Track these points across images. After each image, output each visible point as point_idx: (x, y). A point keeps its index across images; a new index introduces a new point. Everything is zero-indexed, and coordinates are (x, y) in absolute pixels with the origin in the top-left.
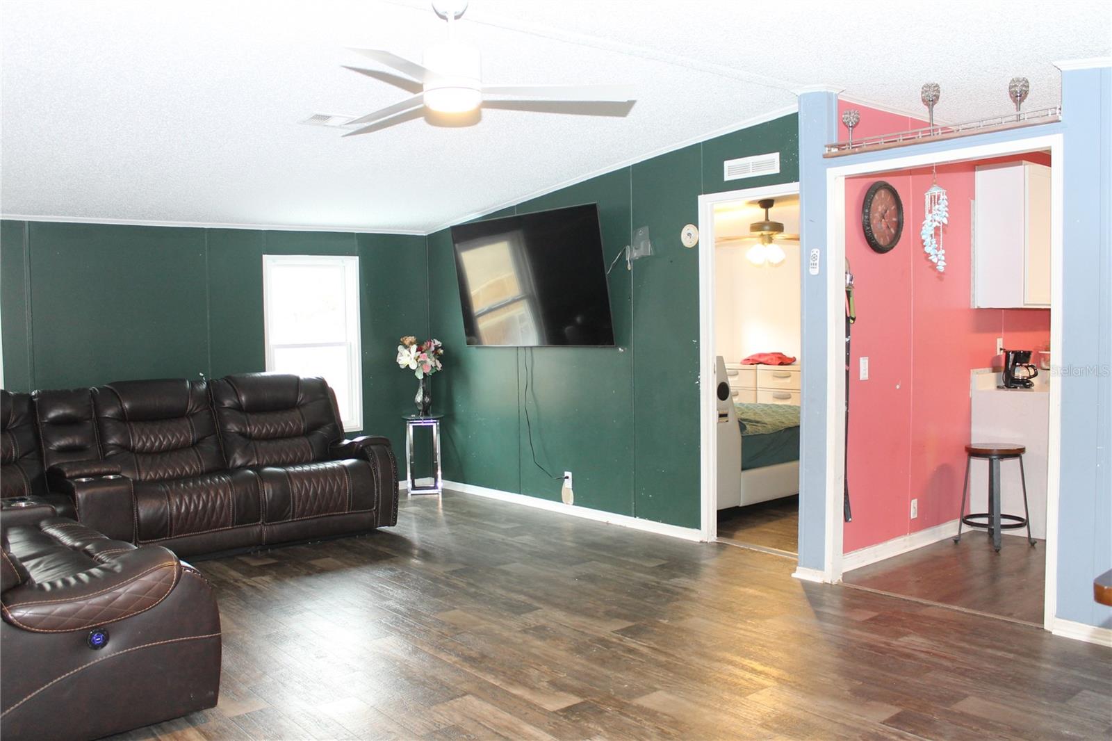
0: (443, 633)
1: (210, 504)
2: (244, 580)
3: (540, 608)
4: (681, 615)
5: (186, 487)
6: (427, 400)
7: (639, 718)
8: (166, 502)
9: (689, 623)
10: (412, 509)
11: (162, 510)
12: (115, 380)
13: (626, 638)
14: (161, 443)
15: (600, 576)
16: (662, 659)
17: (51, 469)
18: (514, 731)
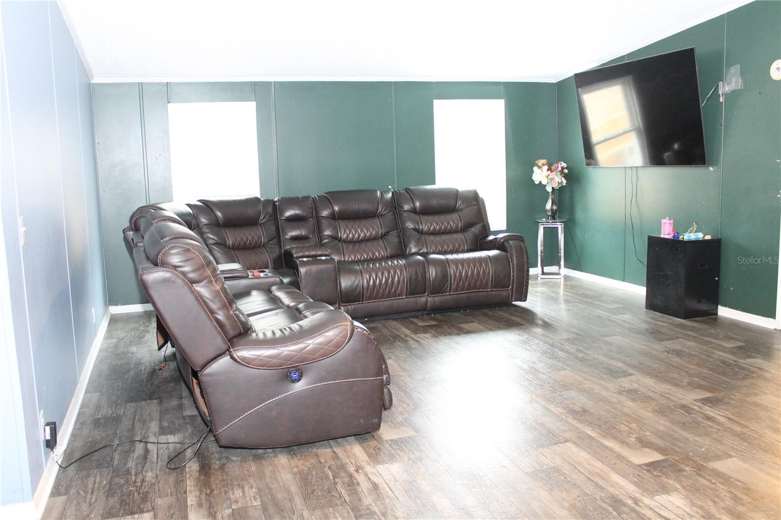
0: (554, 389)
1: (390, 280)
2: (412, 336)
3: (635, 375)
4: (756, 392)
5: (374, 267)
6: (555, 208)
7: (713, 481)
8: (359, 278)
9: (763, 399)
10: (540, 289)
11: (357, 282)
12: (330, 190)
13: (706, 407)
14: (359, 235)
15: (686, 352)
16: (738, 429)
17: (286, 251)
18: (603, 478)
